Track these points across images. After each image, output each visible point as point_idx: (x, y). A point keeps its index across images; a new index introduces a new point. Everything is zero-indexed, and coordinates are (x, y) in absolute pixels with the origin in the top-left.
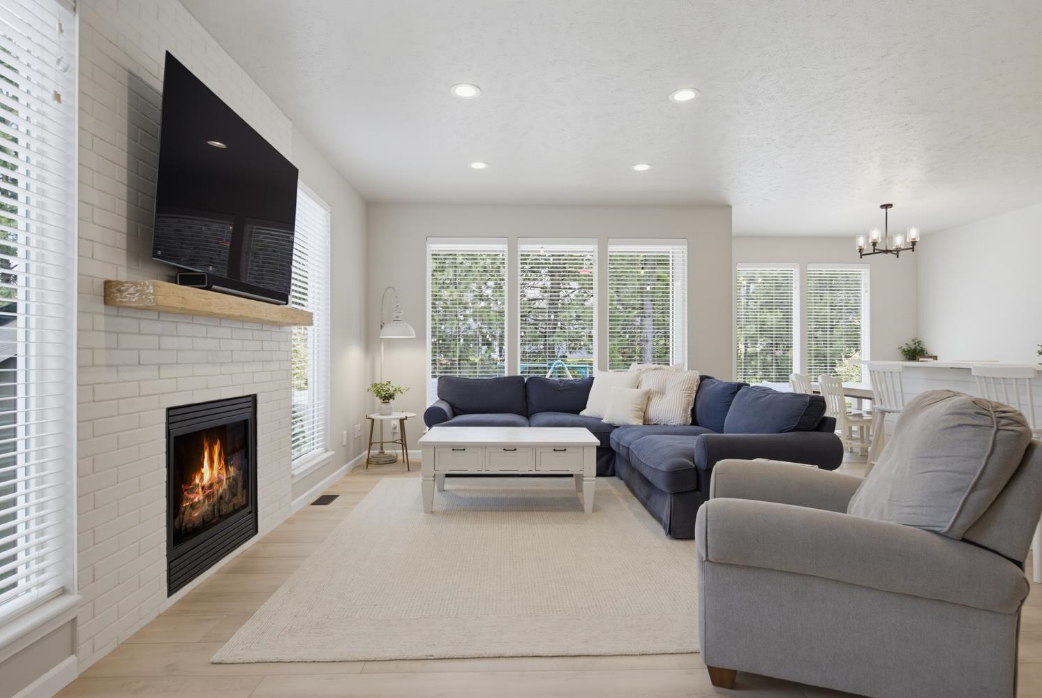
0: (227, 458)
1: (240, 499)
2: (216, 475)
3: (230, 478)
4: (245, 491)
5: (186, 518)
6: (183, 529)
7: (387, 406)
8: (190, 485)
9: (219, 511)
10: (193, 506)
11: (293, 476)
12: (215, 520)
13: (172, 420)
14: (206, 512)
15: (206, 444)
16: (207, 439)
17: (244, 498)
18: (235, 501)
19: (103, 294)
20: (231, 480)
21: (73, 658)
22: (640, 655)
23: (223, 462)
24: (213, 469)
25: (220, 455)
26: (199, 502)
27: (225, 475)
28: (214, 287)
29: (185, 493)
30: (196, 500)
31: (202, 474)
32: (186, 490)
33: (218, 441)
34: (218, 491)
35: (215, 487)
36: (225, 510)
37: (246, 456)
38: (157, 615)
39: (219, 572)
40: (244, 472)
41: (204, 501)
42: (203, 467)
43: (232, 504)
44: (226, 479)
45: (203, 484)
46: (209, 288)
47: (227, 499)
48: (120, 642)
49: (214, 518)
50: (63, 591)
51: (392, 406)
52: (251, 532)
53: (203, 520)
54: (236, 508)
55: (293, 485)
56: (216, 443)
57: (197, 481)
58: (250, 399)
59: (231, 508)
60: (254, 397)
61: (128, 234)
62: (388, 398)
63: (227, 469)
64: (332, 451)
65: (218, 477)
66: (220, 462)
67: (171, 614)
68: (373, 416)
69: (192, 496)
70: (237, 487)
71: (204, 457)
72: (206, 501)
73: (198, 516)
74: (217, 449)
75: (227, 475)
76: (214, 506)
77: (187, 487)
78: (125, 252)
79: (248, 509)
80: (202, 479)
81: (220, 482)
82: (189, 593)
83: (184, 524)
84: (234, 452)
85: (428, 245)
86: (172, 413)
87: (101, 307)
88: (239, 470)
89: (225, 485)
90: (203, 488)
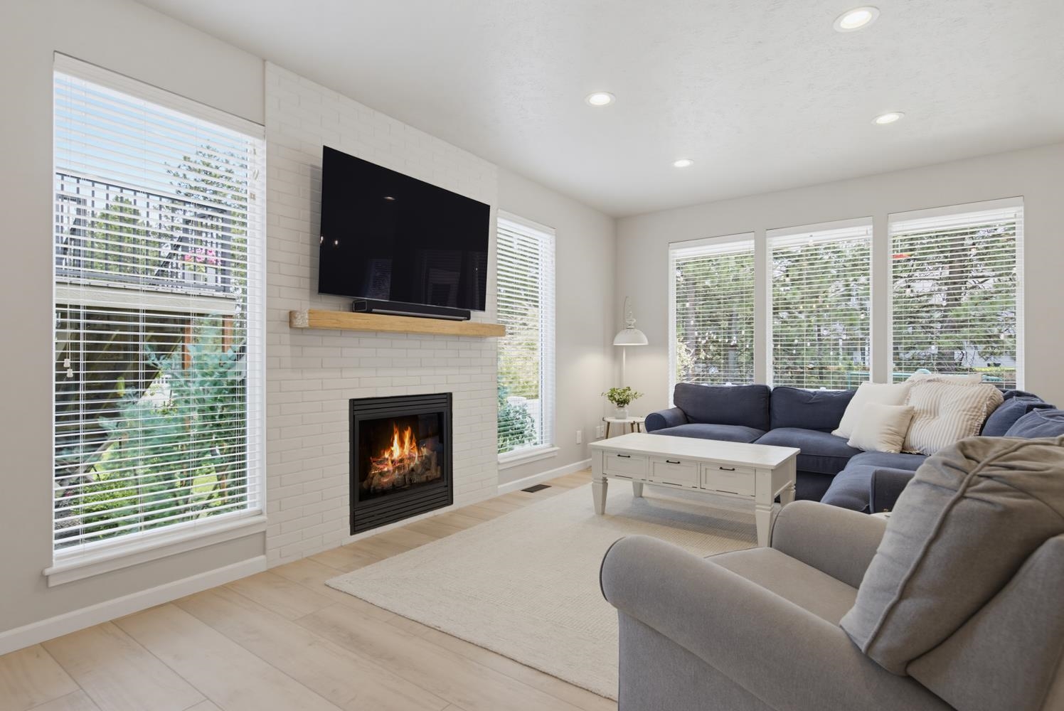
0: (419, 441)
1: (434, 473)
2: (407, 453)
3: (422, 456)
4: (439, 467)
5: (375, 481)
6: (372, 490)
7: (622, 410)
8: (379, 458)
9: (411, 480)
10: (382, 474)
11: (499, 464)
12: (406, 486)
13: (356, 408)
14: (397, 479)
15: (395, 429)
16: (397, 426)
17: (439, 473)
18: (428, 474)
19: (288, 320)
20: (424, 458)
21: (263, 557)
22: (605, 697)
23: (414, 444)
24: (403, 448)
25: (411, 438)
26: (388, 471)
27: (417, 453)
28: (374, 310)
29: (374, 464)
30: (386, 469)
31: (392, 451)
32: (374, 462)
33: (409, 428)
34: (409, 465)
35: (406, 462)
36: (416, 479)
37: (441, 441)
38: (339, 545)
39: (404, 527)
40: (438, 453)
41: (394, 471)
42: (393, 446)
43: (425, 476)
44: (418, 457)
45: (393, 458)
46: (369, 312)
47: (419, 471)
48: (304, 556)
49: (405, 484)
50: (260, 513)
51: (626, 411)
52: (446, 502)
53: (393, 485)
54: (430, 479)
55: (499, 471)
56: (407, 429)
57: (387, 455)
58: (445, 396)
59: (423, 478)
60: (451, 394)
61: (311, 278)
62: (622, 403)
63: (419, 450)
64: (558, 446)
65: (409, 454)
66: (411, 444)
67: (354, 548)
68: (608, 419)
69: (381, 467)
70: (431, 463)
71: (393, 439)
72: (397, 472)
73: (386, 483)
74: (407, 434)
75: (419, 453)
76: (405, 476)
77: (375, 459)
78: (308, 291)
79: (445, 483)
80: (391, 454)
81: (411, 458)
82: (373, 536)
83: (372, 486)
84: (427, 436)
85: (671, 252)
86: (356, 403)
87: (287, 329)
88: (433, 451)
89: (416, 461)
90: (392, 462)
